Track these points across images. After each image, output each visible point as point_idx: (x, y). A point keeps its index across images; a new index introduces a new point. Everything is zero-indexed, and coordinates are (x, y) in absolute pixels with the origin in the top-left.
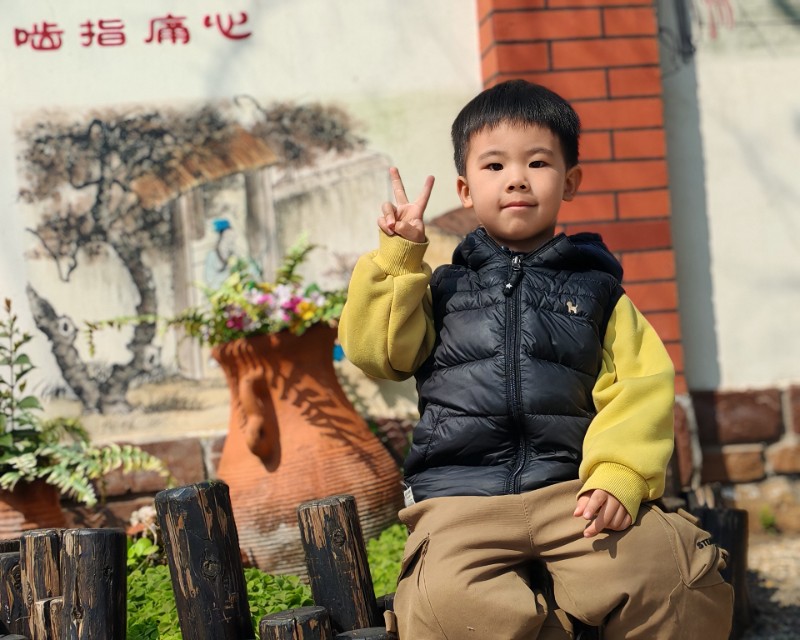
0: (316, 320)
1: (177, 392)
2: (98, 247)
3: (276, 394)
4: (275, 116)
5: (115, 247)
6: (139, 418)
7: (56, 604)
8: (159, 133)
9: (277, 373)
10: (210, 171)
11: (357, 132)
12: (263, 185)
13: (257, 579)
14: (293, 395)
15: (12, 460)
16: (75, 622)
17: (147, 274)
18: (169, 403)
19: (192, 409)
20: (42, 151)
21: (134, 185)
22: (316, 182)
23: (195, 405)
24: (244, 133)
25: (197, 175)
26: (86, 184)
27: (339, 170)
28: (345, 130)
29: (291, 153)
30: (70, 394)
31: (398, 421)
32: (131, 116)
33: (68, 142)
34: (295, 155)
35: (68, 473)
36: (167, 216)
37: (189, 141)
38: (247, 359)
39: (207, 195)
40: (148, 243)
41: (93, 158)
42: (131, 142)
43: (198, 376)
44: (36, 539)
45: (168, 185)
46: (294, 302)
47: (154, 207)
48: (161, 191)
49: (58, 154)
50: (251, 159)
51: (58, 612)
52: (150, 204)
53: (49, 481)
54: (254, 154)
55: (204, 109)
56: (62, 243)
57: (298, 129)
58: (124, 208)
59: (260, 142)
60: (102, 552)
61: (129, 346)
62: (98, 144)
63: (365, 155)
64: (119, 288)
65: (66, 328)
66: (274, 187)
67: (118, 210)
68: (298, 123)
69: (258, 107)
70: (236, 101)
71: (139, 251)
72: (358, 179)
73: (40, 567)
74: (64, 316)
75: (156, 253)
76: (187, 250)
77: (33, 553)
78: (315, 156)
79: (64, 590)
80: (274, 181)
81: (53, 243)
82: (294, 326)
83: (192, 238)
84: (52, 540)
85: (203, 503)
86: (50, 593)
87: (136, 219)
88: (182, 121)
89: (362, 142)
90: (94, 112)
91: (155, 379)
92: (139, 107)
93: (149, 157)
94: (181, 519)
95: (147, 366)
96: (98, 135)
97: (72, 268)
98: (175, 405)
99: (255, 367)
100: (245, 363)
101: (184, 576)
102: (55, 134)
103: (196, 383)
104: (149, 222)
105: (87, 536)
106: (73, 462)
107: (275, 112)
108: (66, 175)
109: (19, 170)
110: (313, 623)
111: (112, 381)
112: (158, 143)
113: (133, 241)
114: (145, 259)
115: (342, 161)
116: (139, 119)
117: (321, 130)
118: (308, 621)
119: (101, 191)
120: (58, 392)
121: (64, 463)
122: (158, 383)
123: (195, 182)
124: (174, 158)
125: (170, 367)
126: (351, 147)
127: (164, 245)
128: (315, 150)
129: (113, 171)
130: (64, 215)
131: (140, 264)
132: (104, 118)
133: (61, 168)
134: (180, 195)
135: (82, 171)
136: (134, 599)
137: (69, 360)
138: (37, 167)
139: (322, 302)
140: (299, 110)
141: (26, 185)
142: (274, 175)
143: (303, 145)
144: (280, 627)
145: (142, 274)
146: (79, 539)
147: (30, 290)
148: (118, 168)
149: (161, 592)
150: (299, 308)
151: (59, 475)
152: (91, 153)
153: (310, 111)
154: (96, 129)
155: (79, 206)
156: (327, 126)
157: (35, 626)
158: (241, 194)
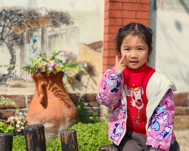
0: (60, 71)
1: (19, 83)
2: (2, 43)
3: (47, 88)
4: (51, 14)
5: (6, 43)
6: (9, 88)
8: (20, 15)
9: (48, 83)
10: (32, 26)
11: (71, 20)
12: (46, 31)
14: (51, 89)
17: (14, 51)
18: (17, 85)
19: (23, 87)
21: (12, 28)
22: (60, 32)
23: (24, 87)
24: (42, 17)
25: (29, 27)
27: (66, 29)
28: (69, 19)
29: (54, 24)
31: (75, 95)
32: (13, 10)
34: (55, 24)
36: (20, 37)
37: (28, 18)
38: (41, 79)
39: (31, 32)
40: (15, 43)
41: (2, 20)
42: (13, 16)
43: (25, 79)
45: (22, 29)
46: (55, 65)
47: (17, 34)
48: (20, 30)
50: (44, 24)
54: (45, 23)
55: (33, 10)
57: (56, 18)
59: (46, 20)
60: (6, 141)
61: (8, 70)
62: (4, 16)
63: (73, 26)
64: (6, 54)
66: (49, 32)
68: (57, 16)
69: (47, 11)
70: (41, 9)
71: (12, 45)
72: (71, 32)
75: (17, 46)
76: (25, 46)
78: (60, 25)
80: (49, 30)
82: (54, 72)
83: (26, 43)
85: (37, 132)
87: (12, 37)
88: (27, 12)
89: (73, 23)
90: (3, 8)
91: (14, 79)
92: (15, 8)
93: (17, 21)
94: (31, 136)
96: (4, 14)
98: (19, 86)
99: (42, 81)
100: (40, 80)
103: (25, 81)
104: (16, 38)
107: (51, 12)
111: (2, 78)
112: (20, 17)
113: (11, 43)
114: (14, 47)
115: (67, 27)
116: (15, 11)
117: (63, 18)
119: (4, 29)
122: (14, 80)
123: (29, 29)
124: (24, 22)
125: (18, 76)
126: (70, 24)
127: (19, 44)
128: (61, 24)
129: (7, 24)
131: (12, 49)
134: (24, 32)
139: (62, 66)
140: (57, 13)
142: (49, 29)
143: (58, 22)
145: (13, 51)
148: (8, 23)
150: (56, 67)
152: (2, 18)
153: (60, 13)
154: (4, 12)
156: (64, 18)
158: (40, 33)
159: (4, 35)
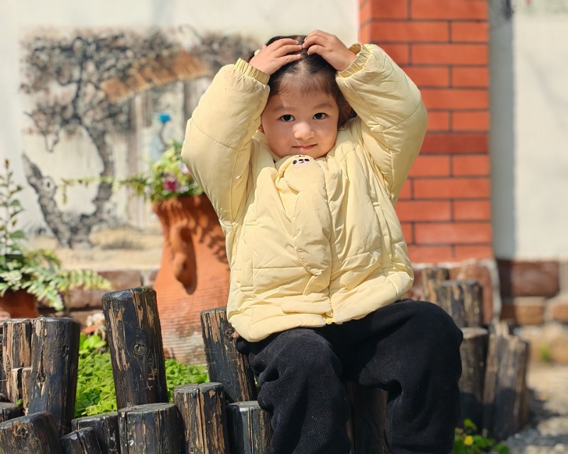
1: (126, 237)
2: (75, 129)
3: (196, 238)
4: (207, 41)
5: (87, 129)
6: (97, 253)
7: (27, 371)
8: (123, 49)
9: (197, 224)
10: (159, 78)
12: (195, 90)
13: (174, 366)
14: (208, 240)
15: (4, 275)
16: (39, 384)
17: (108, 150)
18: (120, 243)
19: (136, 249)
20: (38, 57)
21: (103, 85)
23: (138, 247)
24: (184, 53)
25: (149, 81)
26: (70, 82)
30: (49, 233)
32: (104, 36)
33: (57, 52)
35: (44, 286)
36: (125, 109)
37: (144, 56)
38: (177, 213)
39: (155, 96)
40: (111, 128)
41: (75, 64)
42: (103, 54)
43: (142, 225)
44: (15, 325)
45: (128, 87)
47: (117, 102)
48: (122, 91)
49: (50, 60)
50: (189, 72)
51: (27, 377)
52: (114, 99)
53: (29, 291)
54: (191, 68)
55: (157, 34)
56: (49, 124)
57: (224, 52)
58: (95, 102)
59: (196, 60)
60: (62, 335)
61: (93, 201)
62: (79, 55)
64: (88, 158)
65: (48, 185)
67: (91, 103)
68: (225, 48)
69: (196, 33)
70: (180, 29)
71: (104, 133)
73: (17, 344)
74: (48, 177)
75: (116, 135)
76: (138, 134)
77: (12, 335)
79: (33, 361)
81: (43, 124)
83: (142, 126)
84: (26, 326)
85: (136, 302)
86: (23, 364)
87: (103, 110)
88: (141, 41)
90: (77, 31)
91: (111, 226)
92: (110, 30)
93: (114, 66)
94: (120, 314)
95: (105, 216)
96: (79, 48)
97: (56, 142)
98: (124, 246)
99: (182, 219)
100: (175, 216)
101: (120, 354)
102: (48, 45)
103: (140, 231)
104: (112, 114)
105: (51, 322)
106: (48, 279)
107: (208, 38)
108: (55, 75)
109: (21, 70)
110: (212, 393)
111: (80, 226)
112: (122, 55)
113: (100, 126)
114: (108, 139)
116: (110, 39)
117: (241, 53)
118: (208, 391)
119: (79, 89)
120: (40, 231)
121: (41, 279)
122: (113, 229)
123: (146, 86)
124: (133, 67)
125: (122, 218)
127: (122, 130)
129: (88, 75)
130: (51, 104)
131: (104, 143)
132: (84, 35)
133: (52, 70)
134: (136, 94)
135: (66, 73)
136: (84, 375)
137: (50, 208)
138: (35, 69)
140: (225, 39)
141: (26, 81)
142: (203, 84)
144: (188, 394)
145: (105, 150)
146: (45, 325)
147: (25, 157)
148: (92, 73)
149: (104, 371)
151: (37, 287)
152: (73, 60)
153: (233, 39)
154: (78, 44)
155: (63, 98)
156: (245, 51)
157: (11, 387)
158: (180, 96)
159: (82, 105)
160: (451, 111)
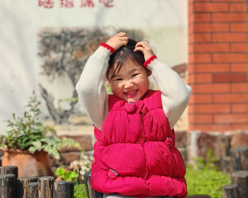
5: (67, 72)
15: (33, 143)
19: (89, 125)
20: (45, 41)
21: (74, 53)
30: (51, 118)
32: (74, 31)
33: (54, 38)
35: (51, 148)
37: (92, 39)
41: (62, 44)
44: (44, 181)
45: (85, 54)
48: (82, 55)
49: (51, 42)
52: (79, 59)
53: (44, 150)
58: (71, 60)
60: (66, 190)
61: (70, 104)
62: (63, 39)
71: (74, 74)
73: (45, 190)
77: (43, 185)
81: (48, 70)
84: (49, 182)
87: (75, 64)
90: (63, 29)
92: (77, 28)
93: (79, 45)
95: (75, 111)
98: (84, 124)
102: (50, 35)
105: (62, 184)
106: (52, 144)
108: (53, 49)
109: (38, 47)
111: (64, 115)
112: (82, 39)
113: (73, 71)
114: (76, 77)
116: (77, 32)
119: (64, 55)
120: (47, 118)
124: (87, 45)
132: (66, 31)
133: (52, 46)
135: (58, 48)
137: (51, 107)
138: (44, 46)
141: (40, 51)
146: (59, 185)
147: (40, 85)
148: (69, 47)
151: (48, 148)
154: (63, 35)
155: (57, 59)
160: (230, 63)
